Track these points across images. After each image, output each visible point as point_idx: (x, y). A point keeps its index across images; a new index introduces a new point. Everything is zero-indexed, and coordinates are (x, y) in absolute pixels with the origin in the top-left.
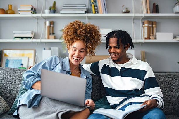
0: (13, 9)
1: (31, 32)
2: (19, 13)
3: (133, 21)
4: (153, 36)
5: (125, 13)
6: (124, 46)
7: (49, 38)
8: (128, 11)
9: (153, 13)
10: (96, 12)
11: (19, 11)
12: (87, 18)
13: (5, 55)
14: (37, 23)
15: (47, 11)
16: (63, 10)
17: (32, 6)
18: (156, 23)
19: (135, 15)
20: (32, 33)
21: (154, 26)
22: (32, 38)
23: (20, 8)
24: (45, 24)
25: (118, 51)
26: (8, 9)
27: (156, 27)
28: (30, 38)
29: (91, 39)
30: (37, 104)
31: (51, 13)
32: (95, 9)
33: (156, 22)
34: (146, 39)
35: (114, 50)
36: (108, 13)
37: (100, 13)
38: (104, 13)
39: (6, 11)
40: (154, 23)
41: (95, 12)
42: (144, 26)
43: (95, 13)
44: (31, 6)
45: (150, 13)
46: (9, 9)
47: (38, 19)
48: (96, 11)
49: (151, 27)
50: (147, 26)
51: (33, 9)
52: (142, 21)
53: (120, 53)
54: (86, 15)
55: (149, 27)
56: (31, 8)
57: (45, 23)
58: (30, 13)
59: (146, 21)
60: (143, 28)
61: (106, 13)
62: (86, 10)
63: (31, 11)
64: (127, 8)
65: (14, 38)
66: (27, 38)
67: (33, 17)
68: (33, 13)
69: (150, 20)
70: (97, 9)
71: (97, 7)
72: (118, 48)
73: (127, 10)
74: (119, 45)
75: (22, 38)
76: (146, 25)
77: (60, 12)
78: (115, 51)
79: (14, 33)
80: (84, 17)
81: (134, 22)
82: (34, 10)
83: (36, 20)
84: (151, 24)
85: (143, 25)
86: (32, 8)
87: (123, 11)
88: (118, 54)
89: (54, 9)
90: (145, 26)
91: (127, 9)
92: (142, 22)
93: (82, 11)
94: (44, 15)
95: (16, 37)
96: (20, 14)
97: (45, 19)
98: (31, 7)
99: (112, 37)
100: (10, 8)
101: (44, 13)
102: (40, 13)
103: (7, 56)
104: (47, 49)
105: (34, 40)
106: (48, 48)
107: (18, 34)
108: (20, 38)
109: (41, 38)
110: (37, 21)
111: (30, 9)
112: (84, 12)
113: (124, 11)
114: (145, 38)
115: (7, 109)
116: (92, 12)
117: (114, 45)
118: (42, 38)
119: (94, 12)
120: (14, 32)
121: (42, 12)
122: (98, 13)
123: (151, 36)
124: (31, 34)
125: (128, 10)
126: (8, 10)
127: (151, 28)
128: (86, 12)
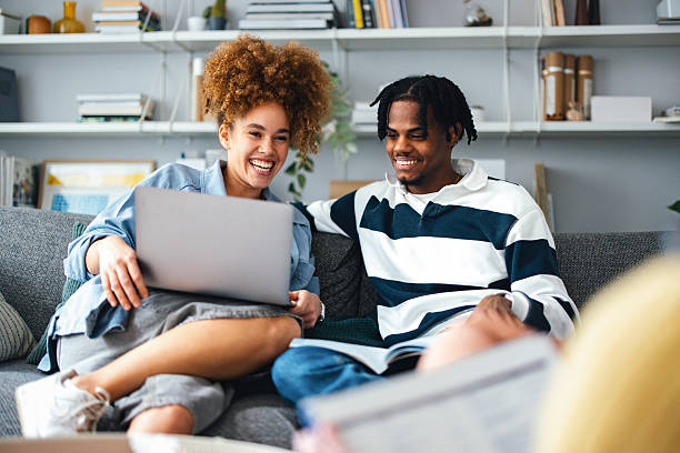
0: (79, 16)
1: (138, 97)
2: (97, 29)
3: (508, 55)
4: (576, 108)
5: (475, 24)
6: (446, 129)
7: (201, 119)
8: (486, 19)
9: (576, 24)
10: (369, 24)
11: (98, 22)
12: (335, 44)
13: (53, 180)
14: (165, 65)
15: (196, 22)
16: (250, 16)
17: (141, 4)
18: (591, 63)
19: (507, 31)
20: (143, 103)
21: (583, 72)
22: (143, 118)
23: (101, 12)
24: (191, 71)
25: (422, 147)
26: (61, 16)
27: (589, 77)
28: (137, 117)
29: (310, 94)
30: (122, 324)
31: (211, 29)
32: (364, 12)
33: (590, 58)
34: (549, 118)
35: (408, 145)
36: (411, 26)
37: (383, 27)
38: (395, 27)
39: (56, 24)
40: (583, 63)
41: (364, 22)
42: (546, 72)
43: (365, 27)
44: (137, 4)
45: (567, 24)
46: (66, 18)
47: (165, 52)
48: (368, 18)
49: (570, 75)
50: (555, 73)
51: (146, 14)
52: (539, 54)
53: (429, 157)
54: (333, 34)
55: (562, 78)
56: (139, 12)
57: (191, 64)
58: (135, 28)
59: (551, 56)
60: (542, 81)
61: (404, 26)
62: (330, 17)
63: (139, 23)
64: (484, 8)
65: (80, 118)
66: (125, 118)
67: (148, 44)
68: (147, 31)
69: (567, 51)
70: (372, 13)
71: (370, 3)
72: (424, 137)
73: (481, 15)
74: (426, 129)
75: (108, 118)
76: (553, 69)
77: (237, 24)
78: (408, 149)
79: (82, 102)
80: (326, 43)
81: (509, 61)
82: (151, 21)
83: (161, 55)
84: (573, 65)
85: (543, 69)
86: (143, 13)
87: (466, 20)
88: (419, 159)
89: (219, 15)
90: (550, 74)
91: (481, 10)
92: (539, 61)
93: (318, 18)
94: (182, 36)
95: (86, 117)
96: (99, 32)
97: (192, 52)
98: (139, 8)
99: (402, 99)
100: (69, 14)
101: (184, 27)
102: (169, 29)
103: (58, 183)
104: (191, 157)
105: (149, 127)
106: (195, 153)
107: (93, 105)
108: (102, 119)
109: (172, 118)
110: (161, 61)
111: (136, 16)
112: (323, 24)
113: (470, 19)
114: (548, 116)
115: (26, 346)
116: (352, 23)
117: (408, 126)
118: (178, 119)
119: (359, 24)
120: (80, 98)
121: (176, 27)
122: (374, 26)
123: (569, 108)
124: (138, 104)
125: (484, 16)
126: (60, 22)
127: (573, 81)
128: (330, 24)
